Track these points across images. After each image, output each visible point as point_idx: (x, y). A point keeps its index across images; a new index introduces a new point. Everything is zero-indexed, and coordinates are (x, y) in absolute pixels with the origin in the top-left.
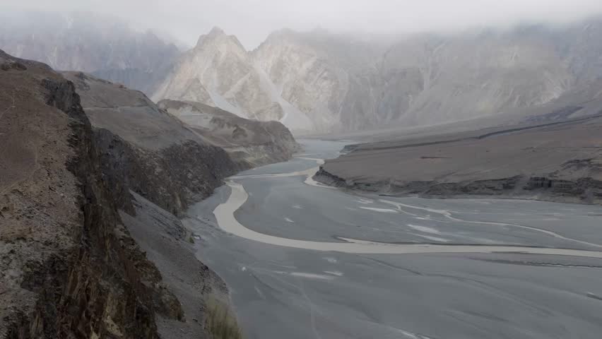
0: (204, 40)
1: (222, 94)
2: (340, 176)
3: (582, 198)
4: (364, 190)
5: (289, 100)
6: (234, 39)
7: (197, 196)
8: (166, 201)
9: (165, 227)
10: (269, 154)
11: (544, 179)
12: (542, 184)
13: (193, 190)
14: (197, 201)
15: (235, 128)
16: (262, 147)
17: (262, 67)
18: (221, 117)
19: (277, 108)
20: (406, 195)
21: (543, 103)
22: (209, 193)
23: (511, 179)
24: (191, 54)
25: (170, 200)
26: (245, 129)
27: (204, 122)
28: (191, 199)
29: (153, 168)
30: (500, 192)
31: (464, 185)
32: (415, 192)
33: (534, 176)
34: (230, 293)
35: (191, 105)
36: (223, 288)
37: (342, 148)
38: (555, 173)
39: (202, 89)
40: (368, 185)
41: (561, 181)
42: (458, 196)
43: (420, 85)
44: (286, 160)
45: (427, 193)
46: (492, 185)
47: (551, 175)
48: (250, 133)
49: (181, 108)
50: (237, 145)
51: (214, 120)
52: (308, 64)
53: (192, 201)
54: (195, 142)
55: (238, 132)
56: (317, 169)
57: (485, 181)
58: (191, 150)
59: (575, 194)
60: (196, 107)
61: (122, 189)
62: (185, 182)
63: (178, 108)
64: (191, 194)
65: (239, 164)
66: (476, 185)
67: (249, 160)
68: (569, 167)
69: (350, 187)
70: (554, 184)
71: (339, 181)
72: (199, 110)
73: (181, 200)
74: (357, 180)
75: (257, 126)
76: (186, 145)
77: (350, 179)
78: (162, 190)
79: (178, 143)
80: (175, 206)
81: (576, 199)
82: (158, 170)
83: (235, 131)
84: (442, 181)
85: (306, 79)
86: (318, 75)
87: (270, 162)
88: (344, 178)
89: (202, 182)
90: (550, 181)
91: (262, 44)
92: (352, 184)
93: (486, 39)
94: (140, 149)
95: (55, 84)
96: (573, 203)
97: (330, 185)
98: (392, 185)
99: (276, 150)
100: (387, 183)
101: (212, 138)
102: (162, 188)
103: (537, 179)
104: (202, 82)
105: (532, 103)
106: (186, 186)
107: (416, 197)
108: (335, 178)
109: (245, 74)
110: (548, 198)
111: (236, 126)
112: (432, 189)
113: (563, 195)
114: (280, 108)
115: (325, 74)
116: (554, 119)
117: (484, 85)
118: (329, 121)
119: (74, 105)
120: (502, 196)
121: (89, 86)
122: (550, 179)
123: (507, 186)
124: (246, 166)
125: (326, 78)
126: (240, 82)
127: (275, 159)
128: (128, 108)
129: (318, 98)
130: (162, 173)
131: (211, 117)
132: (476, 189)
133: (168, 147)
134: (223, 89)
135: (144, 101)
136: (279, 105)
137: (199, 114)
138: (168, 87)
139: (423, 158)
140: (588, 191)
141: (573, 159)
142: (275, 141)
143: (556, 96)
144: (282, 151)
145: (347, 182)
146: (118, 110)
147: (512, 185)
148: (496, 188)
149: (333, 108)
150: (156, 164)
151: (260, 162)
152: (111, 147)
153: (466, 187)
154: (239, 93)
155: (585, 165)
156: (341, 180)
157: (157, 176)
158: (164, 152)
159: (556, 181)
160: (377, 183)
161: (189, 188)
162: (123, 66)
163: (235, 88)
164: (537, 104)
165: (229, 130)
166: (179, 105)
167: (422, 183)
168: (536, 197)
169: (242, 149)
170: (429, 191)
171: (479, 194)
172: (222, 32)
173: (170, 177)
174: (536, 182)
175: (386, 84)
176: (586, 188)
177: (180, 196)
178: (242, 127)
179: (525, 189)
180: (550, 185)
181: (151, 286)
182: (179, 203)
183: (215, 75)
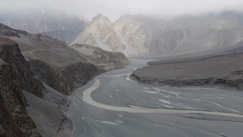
0: (94, 19)
1: (101, 40)
2: (139, 77)
3: (238, 88)
4: (147, 83)
5: (128, 43)
6: (106, 18)
7: (79, 85)
8: (63, 88)
9: (56, 100)
10: (115, 66)
11: (222, 79)
12: (221, 81)
13: (78, 83)
14: (79, 87)
15: (102, 55)
16: (112, 63)
17: (118, 29)
18: (97, 51)
19: (123, 46)
20: (164, 85)
21: (234, 44)
22: (84, 84)
23: (208, 79)
24: (89, 24)
25: (65, 88)
26: (106, 56)
27: (90, 53)
28: (76, 86)
29: (59, 75)
30: (203, 85)
31: (188, 82)
32: (167, 84)
33: (218, 78)
34: (73, 130)
35: (85, 46)
36: (71, 128)
37: (147, 63)
38: (228, 77)
39: (93, 38)
40: (149, 81)
41: (229, 81)
42: (185, 86)
43: (182, 36)
44: (122, 69)
45: (172, 85)
46: (200, 81)
47: (225, 78)
48: (108, 58)
49: (81, 47)
50: (101, 62)
51: (94, 52)
52: (136, 28)
53: (76, 87)
54: (81, 62)
55: (103, 57)
56: (132, 73)
57: (197, 80)
58: (79, 66)
59: (234, 86)
60: (87, 47)
61: (37, 86)
62: (74, 79)
63: (80, 47)
64: (77, 84)
65: (101, 70)
66: (193, 82)
67: (106, 68)
68: (234, 74)
69: (142, 82)
70: (226, 82)
71: (138, 79)
72: (88, 48)
73: (70, 87)
74: (146, 78)
75: (110, 54)
76: (77, 64)
77: (142, 78)
78: (61, 84)
79: (74, 63)
80: (67, 90)
81: (235, 88)
82: (61, 75)
83: (102, 56)
84: (179, 80)
85: (135, 34)
86: (140, 33)
87: (115, 69)
88: (140, 77)
89: (81, 79)
90: (225, 80)
91: (118, 20)
92: (143, 80)
93: (210, 17)
94: (54, 67)
95: (9, 46)
96: (233, 90)
97: (135, 80)
98: (159, 81)
99: (118, 64)
100: (157, 80)
101: (92, 59)
102: (62, 83)
103: (219, 79)
104: (93, 35)
105: (229, 44)
106: (75, 81)
107: (168, 86)
108: (137, 77)
109: (111, 32)
110: (223, 88)
111: (102, 54)
112: (175, 83)
113: (230, 87)
114: (124, 46)
115: (143, 32)
116: (237, 51)
117: (209, 36)
118: (145, 51)
119: (17, 53)
120: (204, 86)
121: (41, 40)
122: (225, 79)
123: (206, 82)
124: (104, 71)
125: (143, 34)
126: (108, 35)
127: (117, 68)
128: (57, 48)
129: (140, 42)
130: (62, 76)
131: (93, 51)
132: (194, 83)
133: (68, 65)
134: (102, 38)
135: (64, 45)
136: (124, 44)
137: (88, 50)
138: (80, 37)
139: (175, 69)
140: (240, 85)
141: (237, 70)
142: (118, 61)
143: (239, 41)
144: (121, 65)
145: (141, 79)
146: (52, 49)
147: (208, 82)
148: (202, 83)
149: (146, 46)
150: (61, 73)
151: (111, 70)
152: (41, 67)
153: (189, 82)
154: (108, 40)
155: (241, 73)
156: (139, 78)
157: (60, 78)
158: (66, 67)
159: (227, 80)
160: (153, 80)
161: (76, 82)
162: (64, 29)
163: (106, 38)
164: (231, 44)
165: (100, 56)
166: (81, 46)
167: (171, 80)
168: (218, 87)
169: (104, 64)
170: (173, 84)
171: (195, 85)
172: (102, 15)
173: (66, 78)
174: (219, 81)
175: (168, 36)
176: (240, 83)
177: (70, 86)
178: (104, 55)
179: (214, 83)
180: (224, 82)
181: (26, 132)
182: (69, 88)
183: (98, 33)
